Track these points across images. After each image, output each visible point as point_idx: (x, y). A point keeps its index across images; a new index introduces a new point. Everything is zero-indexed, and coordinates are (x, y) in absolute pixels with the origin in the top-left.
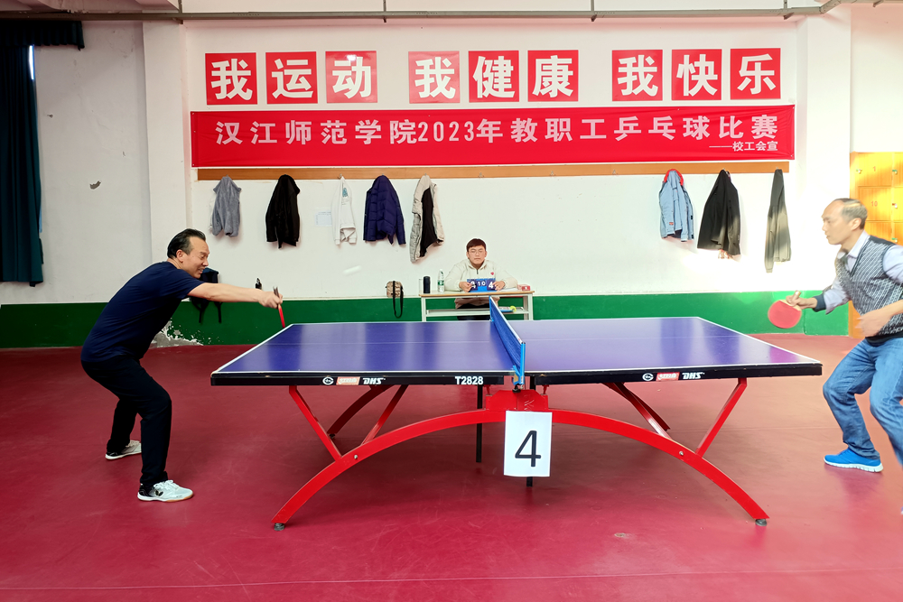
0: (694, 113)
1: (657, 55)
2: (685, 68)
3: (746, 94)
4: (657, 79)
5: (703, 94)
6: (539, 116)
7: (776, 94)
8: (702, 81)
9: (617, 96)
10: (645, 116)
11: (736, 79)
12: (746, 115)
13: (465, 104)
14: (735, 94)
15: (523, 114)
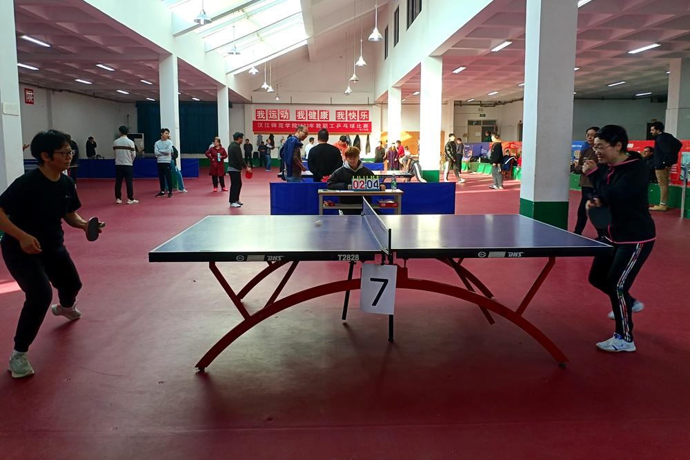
0: (352, 123)
1: (345, 111)
2: (350, 114)
3: (362, 119)
4: (345, 116)
5: (353, 119)
6: (321, 123)
7: (368, 119)
8: (353, 117)
9: (337, 119)
10: (342, 123)
11: (360, 116)
12: (362, 123)
13: (307, 120)
14: (360, 119)
15: (318, 123)
